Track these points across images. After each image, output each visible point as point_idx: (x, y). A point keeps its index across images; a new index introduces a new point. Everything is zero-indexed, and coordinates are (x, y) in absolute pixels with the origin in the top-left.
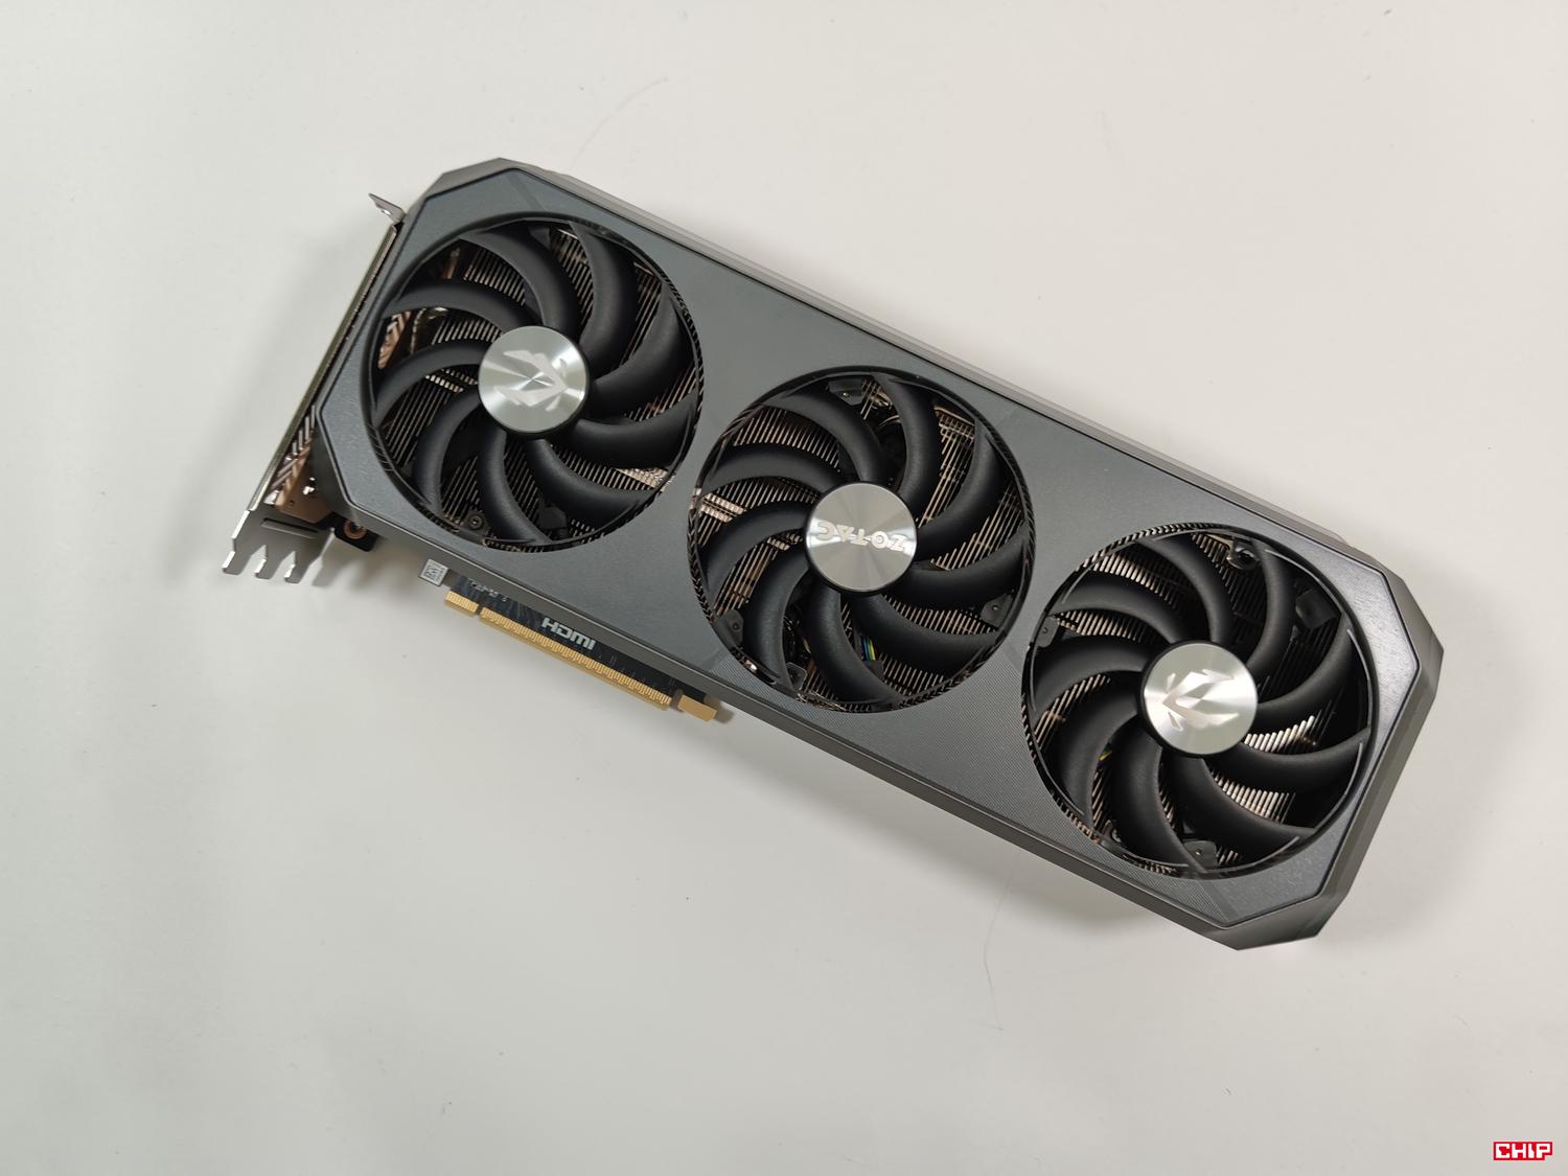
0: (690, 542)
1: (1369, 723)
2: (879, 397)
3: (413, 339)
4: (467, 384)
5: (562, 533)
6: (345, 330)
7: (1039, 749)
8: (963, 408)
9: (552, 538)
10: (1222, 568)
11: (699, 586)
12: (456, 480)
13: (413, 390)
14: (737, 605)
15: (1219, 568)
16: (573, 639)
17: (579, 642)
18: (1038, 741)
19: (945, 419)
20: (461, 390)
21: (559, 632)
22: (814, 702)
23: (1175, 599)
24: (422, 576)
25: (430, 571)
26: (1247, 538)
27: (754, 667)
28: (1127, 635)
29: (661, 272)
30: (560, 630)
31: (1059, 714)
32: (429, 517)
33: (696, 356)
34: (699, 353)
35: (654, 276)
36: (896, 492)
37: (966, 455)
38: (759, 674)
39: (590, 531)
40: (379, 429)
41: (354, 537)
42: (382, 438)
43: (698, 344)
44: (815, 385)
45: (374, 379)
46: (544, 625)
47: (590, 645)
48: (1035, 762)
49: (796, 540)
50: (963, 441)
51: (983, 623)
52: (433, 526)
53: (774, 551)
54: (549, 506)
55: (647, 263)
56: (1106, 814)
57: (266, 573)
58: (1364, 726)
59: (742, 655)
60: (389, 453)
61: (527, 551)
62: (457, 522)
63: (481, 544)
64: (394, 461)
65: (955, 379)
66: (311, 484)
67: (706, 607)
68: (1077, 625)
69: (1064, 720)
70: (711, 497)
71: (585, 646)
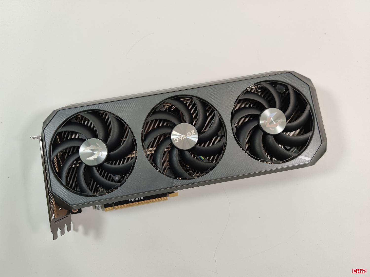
0: (150, 162)
1: (307, 103)
2: (167, 106)
3: (60, 161)
4: (79, 162)
5: (121, 180)
6: (45, 170)
7: (249, 153)
8: (186, 96)
9: (120, 183)
10: (258, 93)
11: (158, 170)
12: (91, 184)
13: (68, 172)
14: (168, 168)
15: (257, 93)
16: (138, 199)
17: (140, 199)
18: (247, 151)
19: (185, 101)
20: (79, 165)
21: (134, 200)
22: (198, 177)
23: (253, 105)
24: (97, 209)
25: (98, 207)
26: (259, 84)
27: (181, 178)
28: (249, 119)
29: (104, 111)
30: (134, 199)
31: (248, 143)
32: (90, 196)
33: (124, 123)
34: (124, 121)
35: (104, 113)
36: (185, 122)
37: (194, 105)
38: (183, 179)
39: (127, 175)
40: (67, 185)
41: (76, 212)
42: (69, 187)
43: (123, 120)
44: (154, 111)
45: (58, 176)
46: (130, 201)
47: (142, 198)
48: (250, 156)
49: (171, 146)
50: (190, 103)
51: (220, 136)
52: (93, 198)
53: (168, 152)
54: (115, 176)
55: (101, 111)
56: (271, 157)
57: (62, 233)
58: (307, 104)
59: (177, 178)
60: (72, 189)
61: (118, 188)
62: (97, 193)
63: (106, 194)
64: (74, 190)
65: (182, 91)
66: (60, 207)
67: (162, 173)
68: (239, 124)
69: (249, 144)
70: (147, 150)
71: (141, 199)
